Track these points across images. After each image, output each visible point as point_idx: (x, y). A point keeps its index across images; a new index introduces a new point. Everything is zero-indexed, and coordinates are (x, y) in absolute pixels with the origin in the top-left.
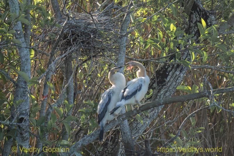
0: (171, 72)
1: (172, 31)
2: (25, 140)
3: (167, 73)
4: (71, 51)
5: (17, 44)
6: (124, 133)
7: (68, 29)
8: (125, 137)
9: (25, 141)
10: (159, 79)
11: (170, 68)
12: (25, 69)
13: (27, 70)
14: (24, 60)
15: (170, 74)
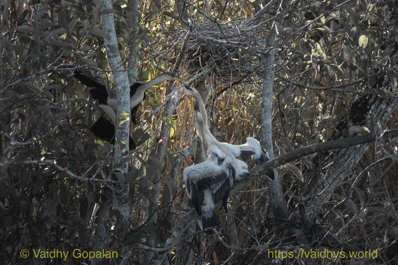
0: (374, 105)
1: (362, 47)
2: (123, 203)
3: (368, 107)
4: (200, 74)
5: (91, 66)
6: (273, 194)
7: (196, 43)
8: (275, 200)
9: (124, 205)
10: (356, 115)
11: (373, 99)
12: (122, 101)
13: (124, 102)
14: (120, 88)
15: (372, 108)
